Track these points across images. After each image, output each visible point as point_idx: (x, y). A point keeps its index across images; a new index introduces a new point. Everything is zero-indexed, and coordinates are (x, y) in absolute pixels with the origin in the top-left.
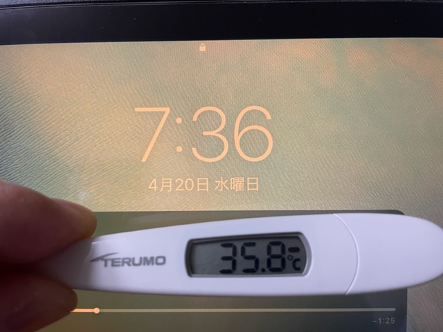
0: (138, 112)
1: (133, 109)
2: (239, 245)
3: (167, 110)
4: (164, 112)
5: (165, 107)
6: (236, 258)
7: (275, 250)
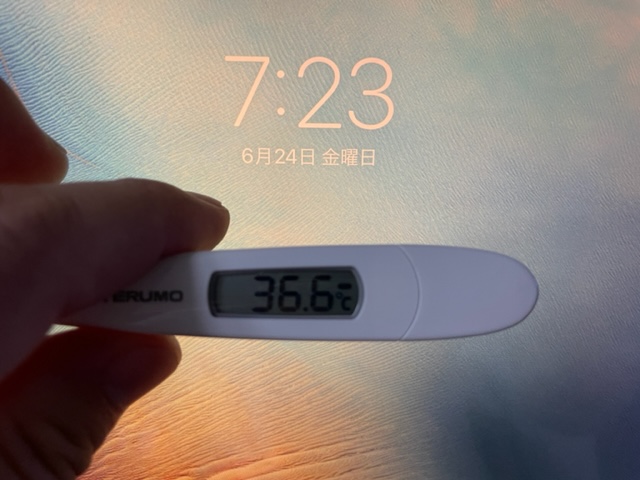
0: (228, 62)
1: (223, 58)
2: (278, 279)
3: (266, 60)
5: (262, 55)
6: (273, 294)
7: (322, 286)
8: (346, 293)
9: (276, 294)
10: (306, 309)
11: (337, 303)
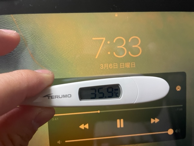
0: (94, 40)
2: (97, 89)
3: (104, 39)
4: (103, 40)
5: (103, 37)
6: (96, 93)
10: (106, 97)
11: (114, 95)
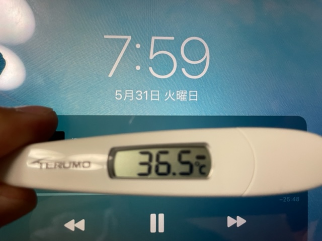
0: (107, 39)
1: (103, 37)
2: (154, 152)
4: (127, 39)
5: (128, 35)
6: (151, 164)
7: (185, 158)
8: (202, 162)
9: (154, 163)
10: (174, 174)
11: (196, 169)
